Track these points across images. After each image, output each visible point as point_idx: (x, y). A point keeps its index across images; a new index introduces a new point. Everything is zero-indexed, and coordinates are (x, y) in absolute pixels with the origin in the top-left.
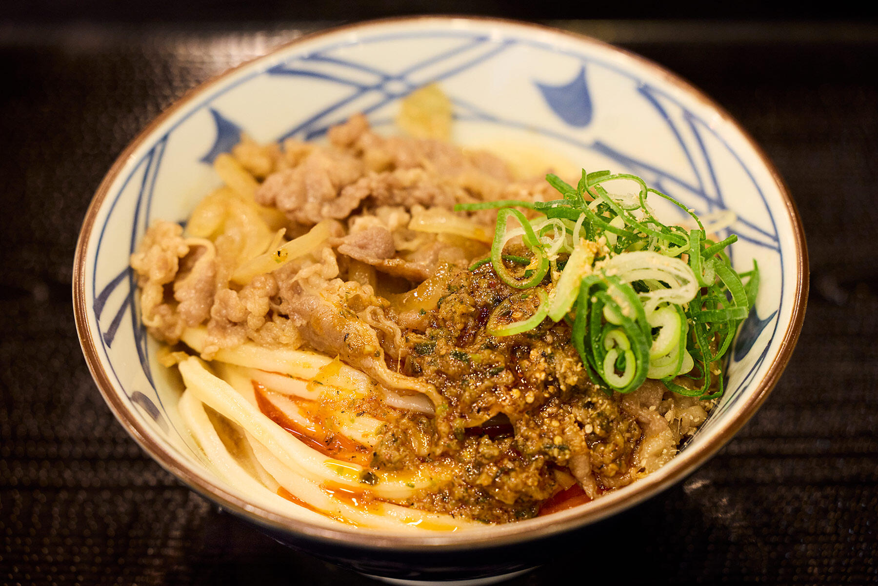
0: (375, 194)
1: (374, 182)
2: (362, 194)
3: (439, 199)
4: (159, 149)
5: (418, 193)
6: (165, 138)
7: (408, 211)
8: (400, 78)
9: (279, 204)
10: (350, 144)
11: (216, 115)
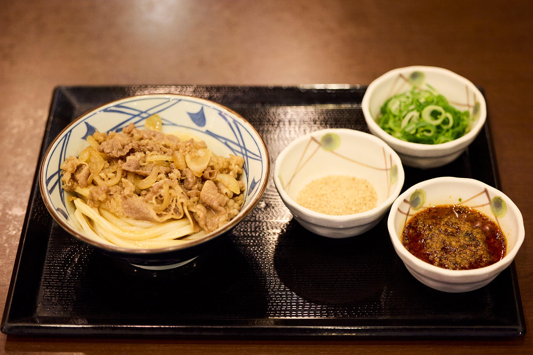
0: (134, 148)
1: (134, 144)
2: (130, 148)
3: (154, 149)
4: (68, 134)
5: (148, 147)
6: (71, 131)
7: (145, 153)
8: (145, 112)
9: (105, 151)
10: (129, 133)
11: (87, 124)
